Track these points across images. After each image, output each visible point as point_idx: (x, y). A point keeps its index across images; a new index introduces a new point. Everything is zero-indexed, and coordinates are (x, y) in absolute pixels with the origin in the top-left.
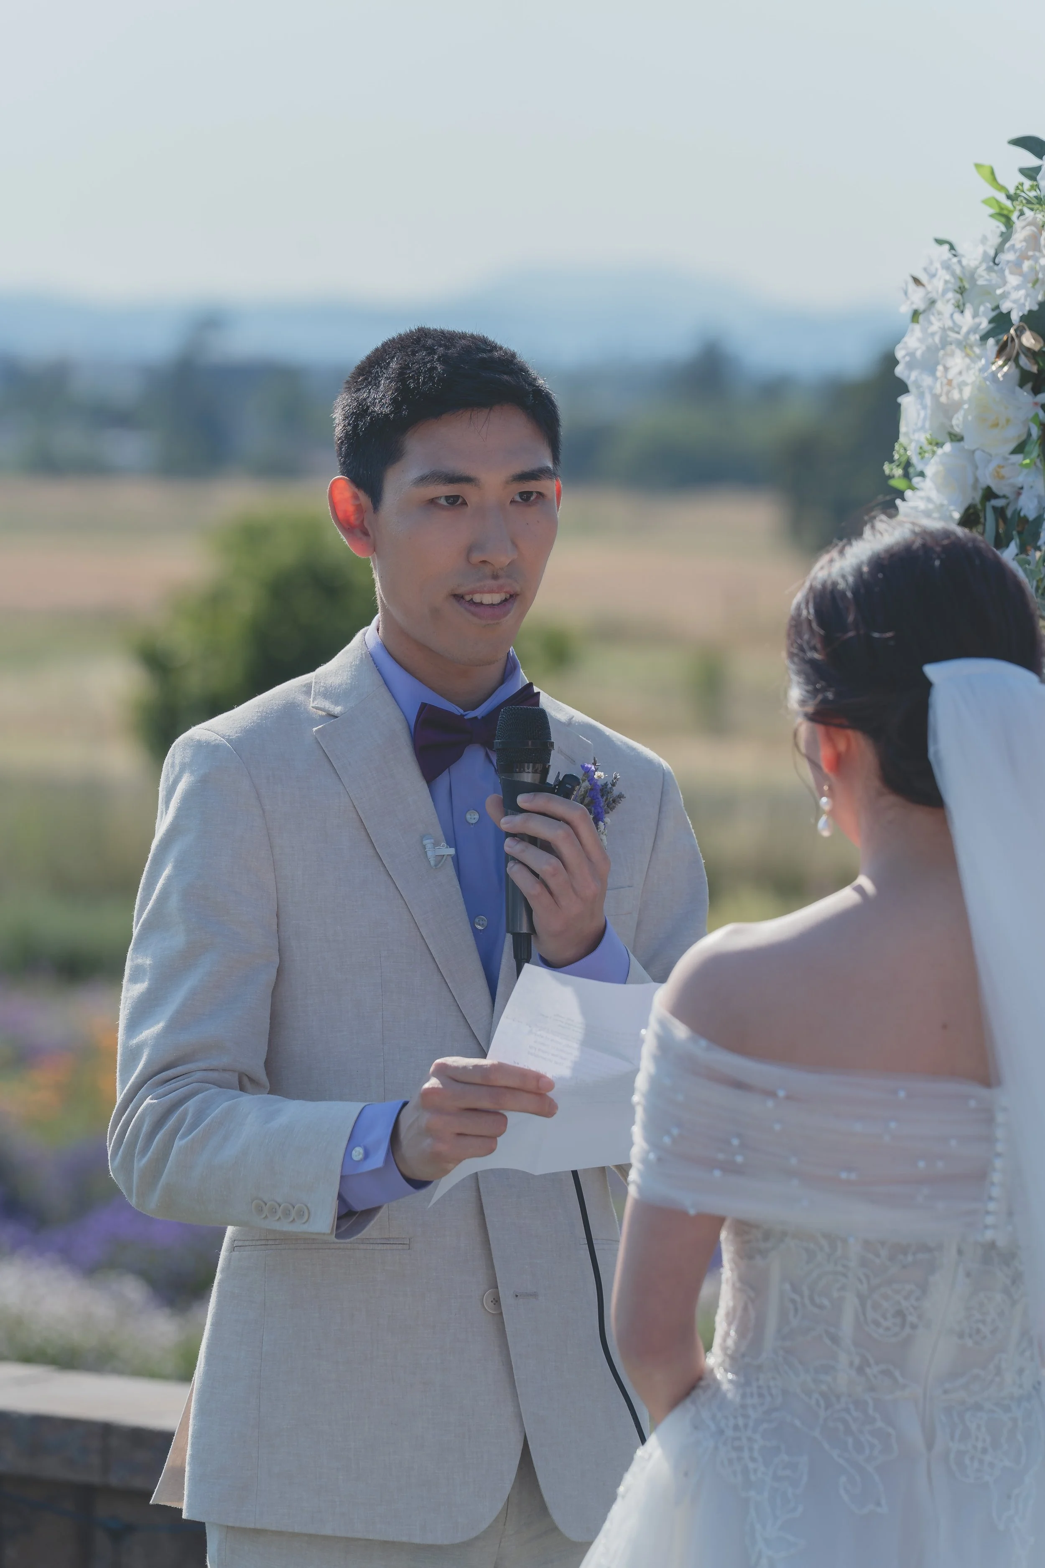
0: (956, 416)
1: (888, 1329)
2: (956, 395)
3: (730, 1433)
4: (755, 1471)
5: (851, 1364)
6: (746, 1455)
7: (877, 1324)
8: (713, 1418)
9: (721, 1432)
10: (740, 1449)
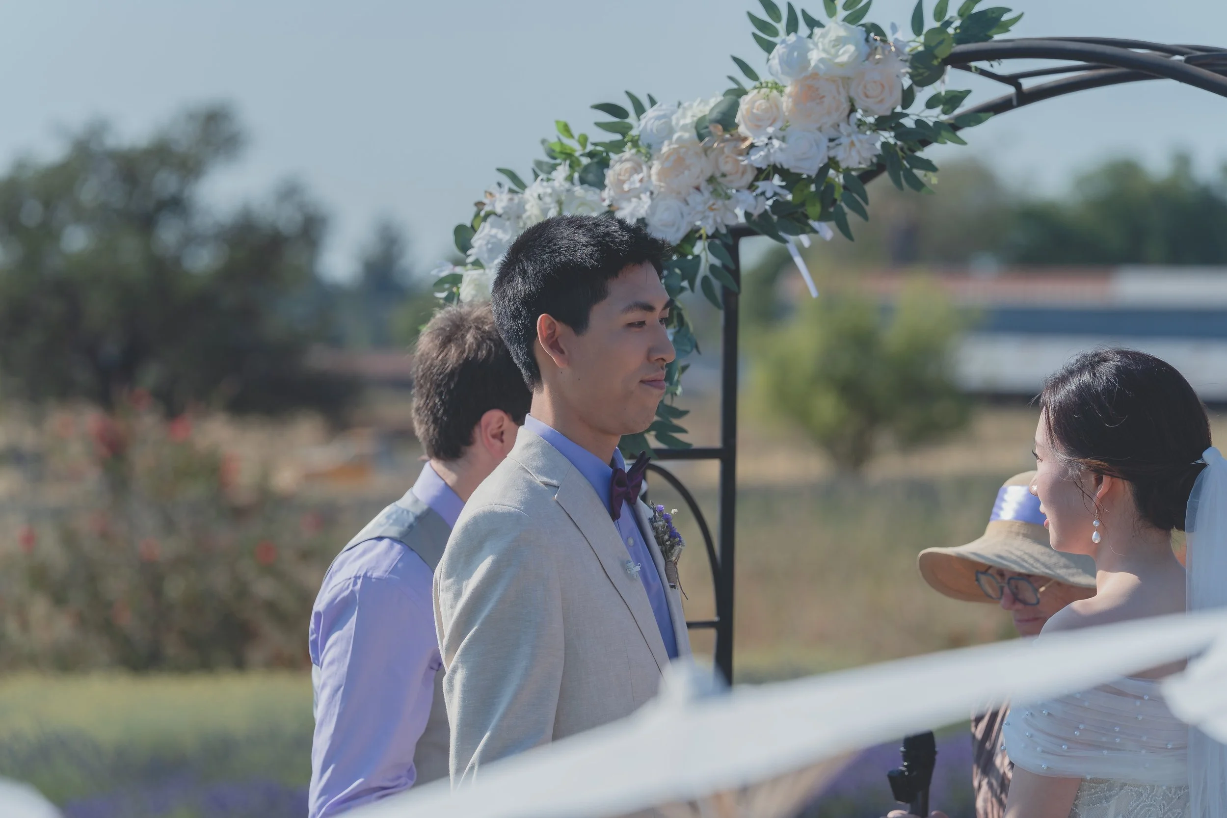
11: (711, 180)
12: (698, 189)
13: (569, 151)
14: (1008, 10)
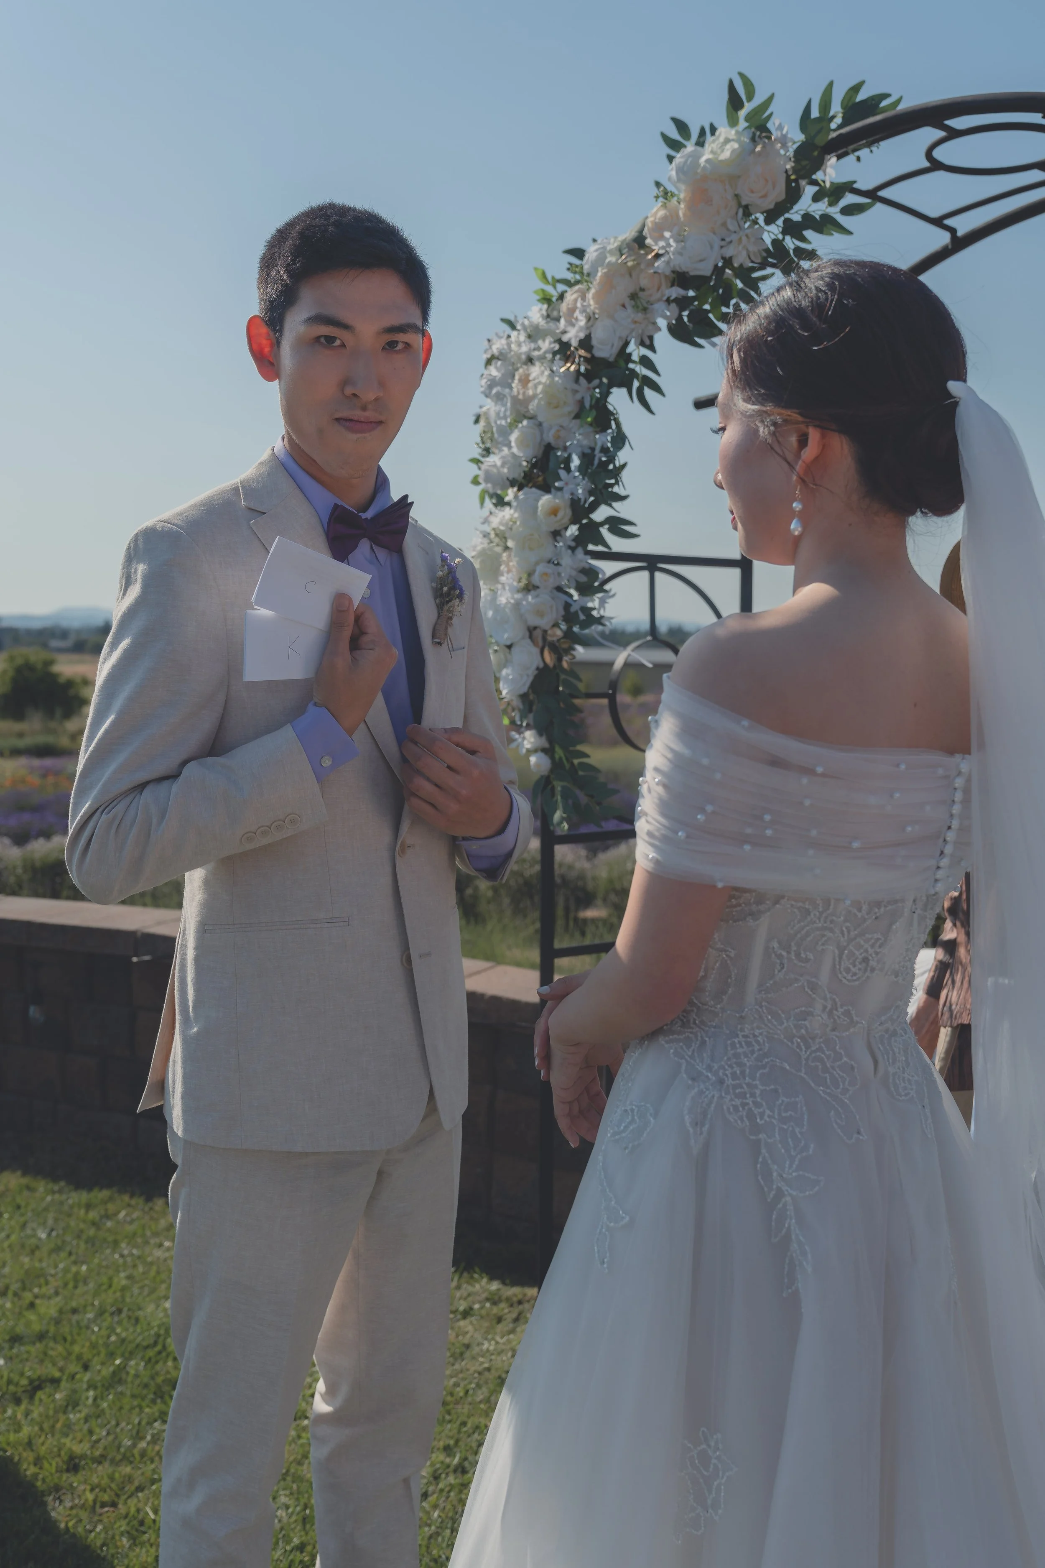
0: (531, 404)
1: (855, 974)
2: (530, 392)
3: (729, 1082)
4: (762, 1115)
5: (825, 1007)
6: (750, 1101)
7: (848, 970)
8: (709, 1068)
9: (721, 1082)
10: (743, 1096)
11: (633, 296)
12: (624, 306)
13: (548, 297)
14: (887, 96)
